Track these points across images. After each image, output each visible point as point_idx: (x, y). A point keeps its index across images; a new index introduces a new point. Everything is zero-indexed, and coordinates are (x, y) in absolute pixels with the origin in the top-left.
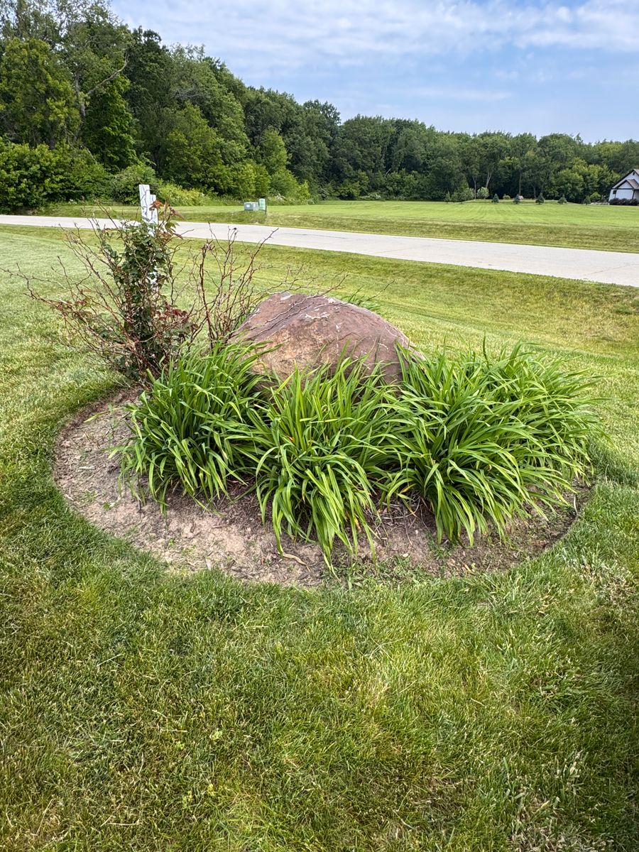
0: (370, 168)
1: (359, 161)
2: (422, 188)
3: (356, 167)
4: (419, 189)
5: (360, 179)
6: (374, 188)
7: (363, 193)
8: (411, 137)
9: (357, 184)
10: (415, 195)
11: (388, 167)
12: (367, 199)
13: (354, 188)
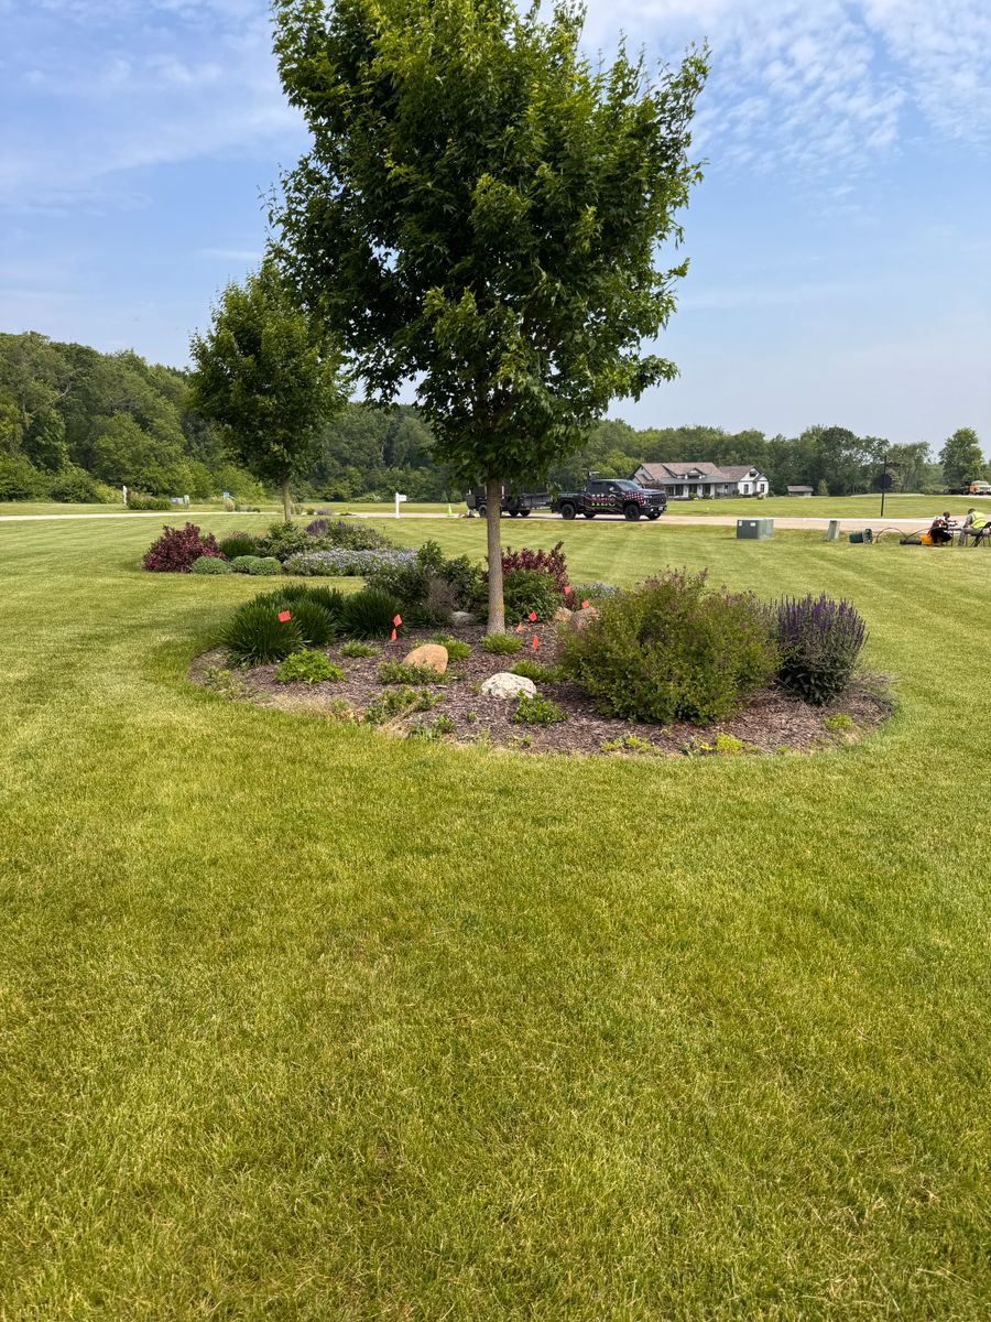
0: (363, 463)
1: (347, 454)
2: (431, 486)
3: (345, 462)
4: (428, 489)
5: (350, 477)
6: (371, 487)
7: (355, 494)
8: (412, 427)
9: (347, 483)
10: (425, 496)
11: (389, 461)
12: (363, 502)
13: (342, 488)
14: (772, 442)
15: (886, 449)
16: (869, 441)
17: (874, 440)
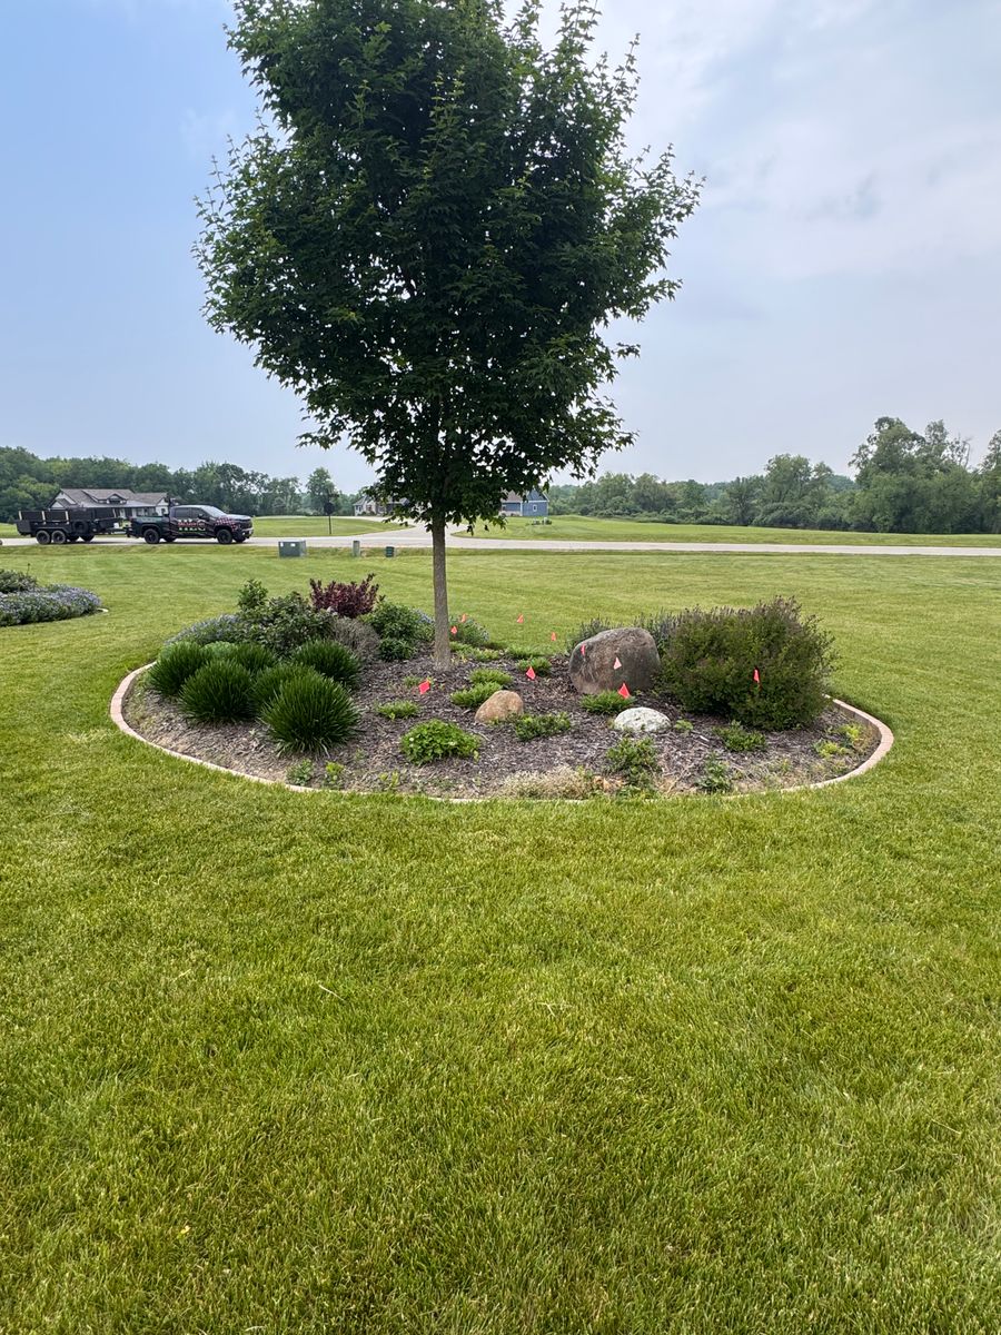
14: (176, 473)
15: (267, 481)
16: (254, 475)
17: (257, 474)
